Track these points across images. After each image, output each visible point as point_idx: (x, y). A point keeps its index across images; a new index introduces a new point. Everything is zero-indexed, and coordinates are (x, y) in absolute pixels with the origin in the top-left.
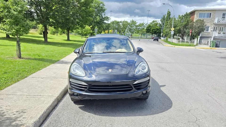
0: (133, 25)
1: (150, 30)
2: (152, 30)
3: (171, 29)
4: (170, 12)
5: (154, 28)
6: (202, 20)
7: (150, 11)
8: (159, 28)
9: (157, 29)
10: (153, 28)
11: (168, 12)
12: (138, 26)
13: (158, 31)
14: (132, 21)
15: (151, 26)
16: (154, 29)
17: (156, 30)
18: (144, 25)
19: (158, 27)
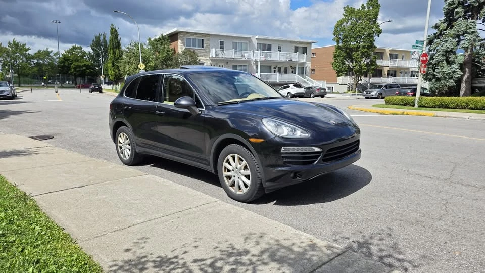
0: (18, 54)
1: (69, 68)
2: (75, 69)
3: (139, 66)
4: (116, 31)
5: (79, 64)
6: (192, 50)
7: (59, 22)
8: (90, 64)
9: (87, 67)
10: (76, 64)
11: (112, 29)
12: (33, 57)
13: (88, 71)
14: (11, 42)
15: (70, 59)
16: (79, 67)
17: (84, 68)
18: (52, 54)
19: (87, 61)
